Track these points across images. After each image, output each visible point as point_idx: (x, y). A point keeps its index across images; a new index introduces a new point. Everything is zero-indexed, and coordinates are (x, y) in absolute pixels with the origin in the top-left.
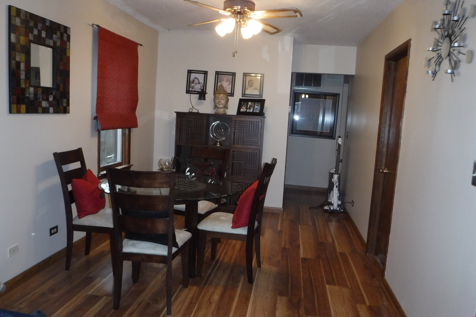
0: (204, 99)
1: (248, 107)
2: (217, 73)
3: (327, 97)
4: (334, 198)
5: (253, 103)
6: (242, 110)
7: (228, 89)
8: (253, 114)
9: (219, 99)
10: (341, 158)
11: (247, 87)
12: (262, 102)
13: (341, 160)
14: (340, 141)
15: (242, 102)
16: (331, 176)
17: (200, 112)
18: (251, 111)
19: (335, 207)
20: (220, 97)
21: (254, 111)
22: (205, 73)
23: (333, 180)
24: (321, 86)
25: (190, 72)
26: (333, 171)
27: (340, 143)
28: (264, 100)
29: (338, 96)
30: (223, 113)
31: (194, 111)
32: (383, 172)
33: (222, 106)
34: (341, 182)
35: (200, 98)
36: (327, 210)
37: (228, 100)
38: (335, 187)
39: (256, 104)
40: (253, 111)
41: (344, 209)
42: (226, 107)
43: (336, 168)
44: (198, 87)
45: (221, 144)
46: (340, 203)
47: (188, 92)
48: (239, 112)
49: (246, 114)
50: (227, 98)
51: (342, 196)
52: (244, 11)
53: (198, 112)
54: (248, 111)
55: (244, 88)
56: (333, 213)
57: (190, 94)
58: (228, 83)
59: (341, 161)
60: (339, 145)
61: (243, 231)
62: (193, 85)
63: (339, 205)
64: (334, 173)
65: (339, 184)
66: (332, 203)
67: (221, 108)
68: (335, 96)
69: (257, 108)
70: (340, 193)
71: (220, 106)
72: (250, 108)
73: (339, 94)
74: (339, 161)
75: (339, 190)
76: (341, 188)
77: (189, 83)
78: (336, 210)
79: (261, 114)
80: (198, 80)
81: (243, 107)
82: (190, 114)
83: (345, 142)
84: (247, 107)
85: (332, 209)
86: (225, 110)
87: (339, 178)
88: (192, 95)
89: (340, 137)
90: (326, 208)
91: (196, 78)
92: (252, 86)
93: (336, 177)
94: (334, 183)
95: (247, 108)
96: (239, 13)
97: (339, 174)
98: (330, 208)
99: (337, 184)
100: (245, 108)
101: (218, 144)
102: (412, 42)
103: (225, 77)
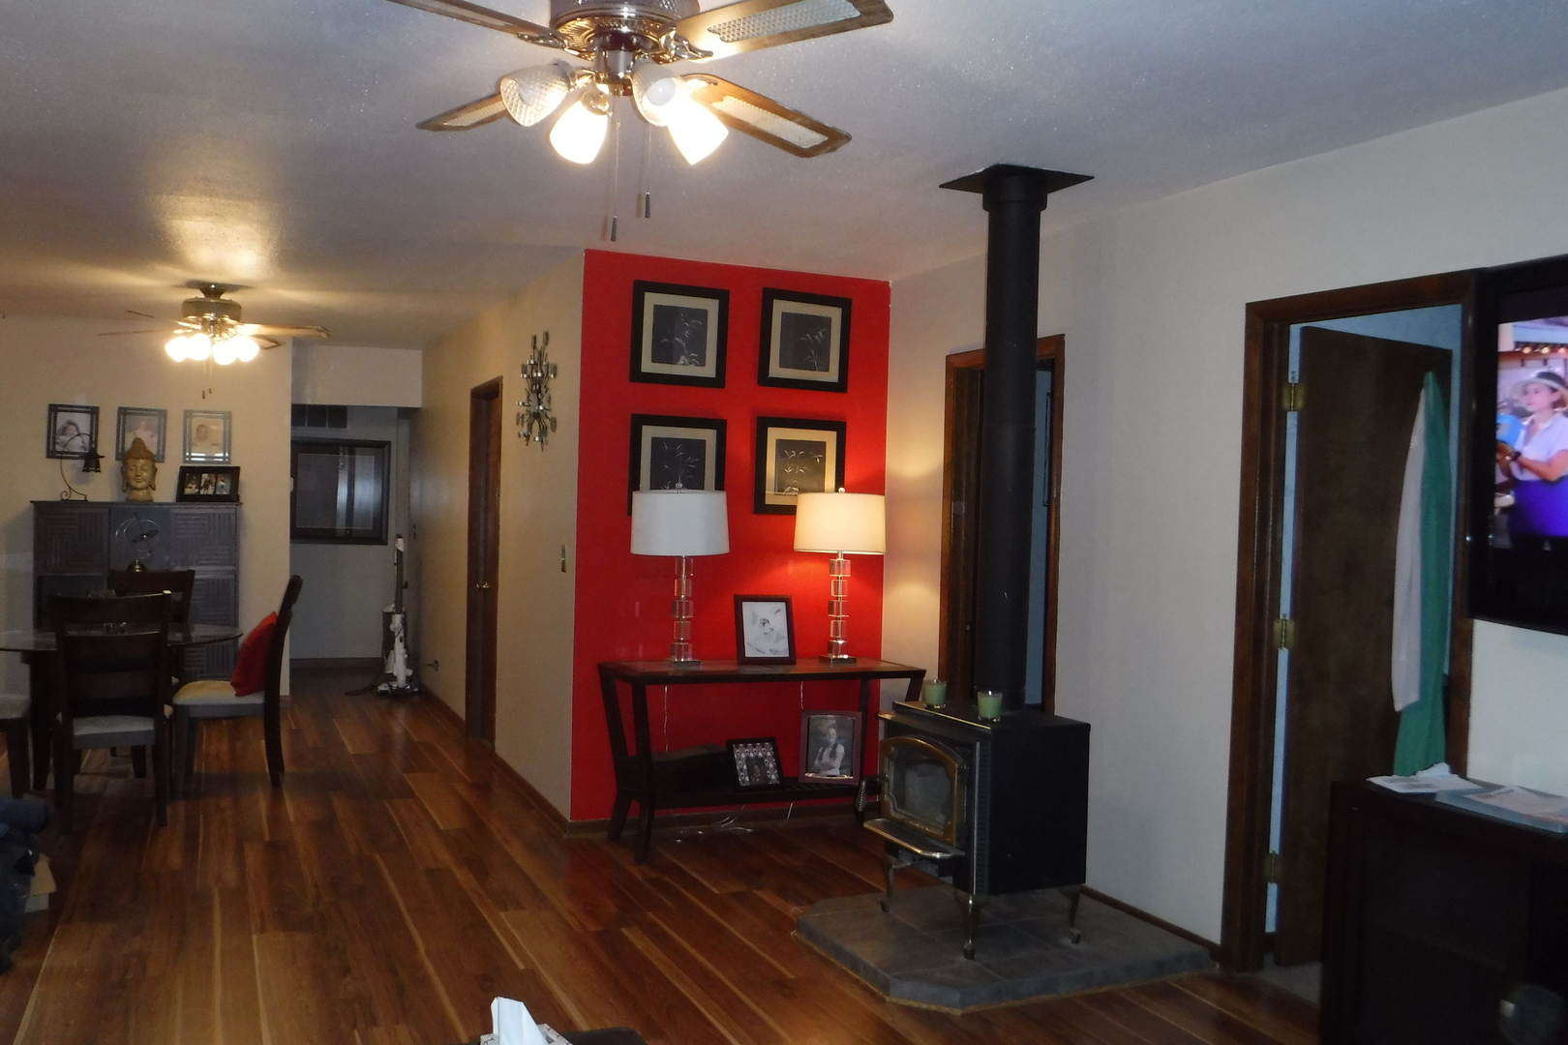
0: (97, 469)
1: (202, 484)
2: (123, 412)
3: (358, 450)
4: (398, 666)
5: (213, 476)
6: (188, 491)
7: (151, 444)
8: (215, 499)
9: (136, 470)
10: (405, 579)
11: (193, 441)
12: (233, 473)
13: (406, 583)
14: (401, 545)
15: (188, 473)
16: (388, 618)
17: (90, 499)
18: (210, 491)
19: (401, 682)
20: (139, 465)
21: (218, 493)
22: (93, 412)
23: (392, 627)
24: (348, 426)
25: (54, 409)
26: (391, 608)
27: (401, 549)
28: (237, 469)
29: (386, 448)
30: (146, 498)
31: (75, 497)
32: (480, 589)
33: (143, 484)
34: (409, 632)
35: (86, 469)
36: (384, 693)
37: (155, 471)
38: (397, 640)
39: (220, 477)
40: (215, 491)
41: (421, 686)
42: (152, 486)
43: (395, 602)
44: (78, 445)
45: (142, 567)
46: (410, 672)
47: (51, 454)
48: (182, 497)
49: (196, 498)
50: (153, 466)
51: (412, 661)
52: (223, 322)
53: (86, 500)
54: (202, 492)
55: (187, 445)
56: (398, 696)
57: (58, 461)
58: (149, 433)
59: (406, 586)
60: (400, 553)
61: (257, 699)
62: (62, 438)
63: (409, 679)
64: (393, 613)
65: (405, 635)
66: (395, 674)
67: (141, 489)
68: (380, 448)
69: (224, 486)
70: (407, 653)
71: (139, 485)
72: (206, 487)
73: (389, 443)
74: (401, 586)
75: (406, 647)
76: (409, 643)
77: (52, 434)
78: (404, 689)
79: (233, 498)
80: (77, 429)
81: (190, 485)
82: (67, 503)
83: (410, 545)
84: (200, 482)
85: (395, 685)
86: (149, 494)
87: (404, 622)
88: (64, 461)
89: (399, 536)
90: (383, 688)
91: (70, 423)
92: (205, 438)
93: (397, 619)
94: (394, 633)
95: (199, 488)
96: (213, 323)
97: (404, 613)
98: (391, 687)
99: (402, 634)
100: (194, 486)
101: (138, 567)
102: (505, 382)
103: (143, 421)
